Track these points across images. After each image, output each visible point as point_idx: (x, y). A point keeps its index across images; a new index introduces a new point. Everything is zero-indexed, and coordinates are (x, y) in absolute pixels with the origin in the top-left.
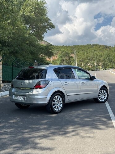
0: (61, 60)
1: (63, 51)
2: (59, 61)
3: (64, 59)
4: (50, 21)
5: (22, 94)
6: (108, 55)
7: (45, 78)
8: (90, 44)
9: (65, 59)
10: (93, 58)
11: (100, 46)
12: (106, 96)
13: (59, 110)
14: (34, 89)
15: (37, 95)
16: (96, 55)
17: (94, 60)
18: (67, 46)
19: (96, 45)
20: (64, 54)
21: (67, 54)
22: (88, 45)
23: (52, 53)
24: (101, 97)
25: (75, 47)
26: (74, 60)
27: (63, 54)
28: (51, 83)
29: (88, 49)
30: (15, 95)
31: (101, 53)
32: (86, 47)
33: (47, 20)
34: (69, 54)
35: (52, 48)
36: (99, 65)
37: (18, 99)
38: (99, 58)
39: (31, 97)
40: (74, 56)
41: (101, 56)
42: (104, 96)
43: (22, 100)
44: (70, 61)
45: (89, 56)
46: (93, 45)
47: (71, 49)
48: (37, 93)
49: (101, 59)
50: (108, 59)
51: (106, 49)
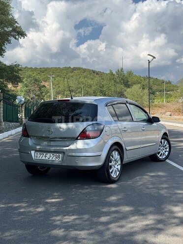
0: (26, 91)
1: (30, 76)
2: (22, 91)
3: (30, 89)
4: (16, 24)
5: (53, 149)
6: (101, 85)
7: (97, 121)
8: (70, 67)
9: (32, 88)
10: (78, 88)
11: (85, 70)
12: (168, 150)
13: (117, 177)
14: (77, 139)
15: (85, 150)
16: (83, 84)
17: (80, 92)
18: (32, 68)
19: (79, 69)
20: (31, 80)
21: (36, 80)
22: (66, 67)
23: (20, 78)
24: (161, 152)
25: (46, 70)
26: (48, 92)
27: (29, 80)
28: (106, 129)
29: (67, 74)
30: (36, 151)
31: (90, 81)
32: (63, 71)
33: (12, 22)
34: (39, 81)
35: (20, 70)
37: (44, 158)
38: (87, 89)
39: (74, 154)
40: (46, 84)
41: (91, 86)
42: (165, 150)
43: (54, 159)
44: (42, 93)
45: (71, 85)
46: (75, 69)
47: (39, 74)
48: (86, 147)
49: (89, 90)
50: (101, 90)
51: (93, 75)
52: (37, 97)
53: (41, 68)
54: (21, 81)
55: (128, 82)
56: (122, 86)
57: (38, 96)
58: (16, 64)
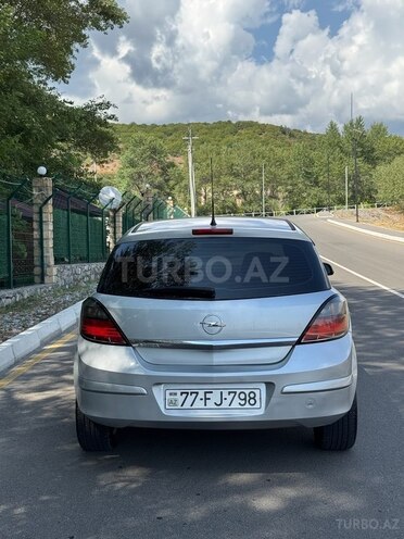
0: (131, 177)
1: (140, 142)
2: (123, 177)
3: (142, 172)
6: (306, 160)
8: (230, 122)
9: (147, 169)
10: (249, 169)
11: (264, 128)
16: (263, 158)
17: (257, 178)
18: (145, 126)
19: (250, 125)
20: (144, 152)
21: (154, 151)
22: (220, 122)
25: (176, 130)
26: (181, 178)
27: (138, 150)
29: (223, 137)
32: (215, 131)
34: (161, 153)
36: (276, 198)
38: (273, 169)
40: (178, 160)
41: (282, 163)
44: (167, 181)
45: (235, 162)
46: (240, 125)
47: (161, 138)
49: (279, 172)
50: (307, 173)
51: (283, 139)
52: (157, 190)
53: (164, 126)
54: (114, 148)
55: (373, 150)
56: (360, 162)
57: (159, 187)
58: (101, 101)
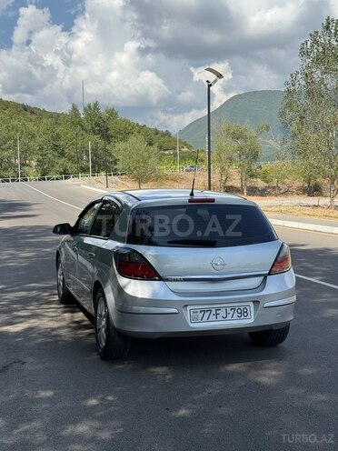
6: (55, 135)
31: (30, 126)
36: (29, 165)
38: (26, 141)
41: (33, 136)
49: (32, 143)
50: (55, 145)
51: (25, 115)
55: (108, 129)
